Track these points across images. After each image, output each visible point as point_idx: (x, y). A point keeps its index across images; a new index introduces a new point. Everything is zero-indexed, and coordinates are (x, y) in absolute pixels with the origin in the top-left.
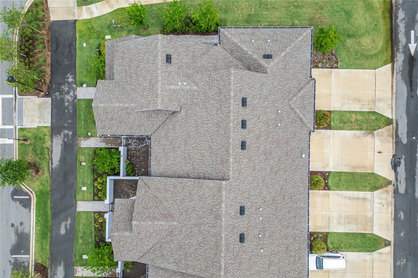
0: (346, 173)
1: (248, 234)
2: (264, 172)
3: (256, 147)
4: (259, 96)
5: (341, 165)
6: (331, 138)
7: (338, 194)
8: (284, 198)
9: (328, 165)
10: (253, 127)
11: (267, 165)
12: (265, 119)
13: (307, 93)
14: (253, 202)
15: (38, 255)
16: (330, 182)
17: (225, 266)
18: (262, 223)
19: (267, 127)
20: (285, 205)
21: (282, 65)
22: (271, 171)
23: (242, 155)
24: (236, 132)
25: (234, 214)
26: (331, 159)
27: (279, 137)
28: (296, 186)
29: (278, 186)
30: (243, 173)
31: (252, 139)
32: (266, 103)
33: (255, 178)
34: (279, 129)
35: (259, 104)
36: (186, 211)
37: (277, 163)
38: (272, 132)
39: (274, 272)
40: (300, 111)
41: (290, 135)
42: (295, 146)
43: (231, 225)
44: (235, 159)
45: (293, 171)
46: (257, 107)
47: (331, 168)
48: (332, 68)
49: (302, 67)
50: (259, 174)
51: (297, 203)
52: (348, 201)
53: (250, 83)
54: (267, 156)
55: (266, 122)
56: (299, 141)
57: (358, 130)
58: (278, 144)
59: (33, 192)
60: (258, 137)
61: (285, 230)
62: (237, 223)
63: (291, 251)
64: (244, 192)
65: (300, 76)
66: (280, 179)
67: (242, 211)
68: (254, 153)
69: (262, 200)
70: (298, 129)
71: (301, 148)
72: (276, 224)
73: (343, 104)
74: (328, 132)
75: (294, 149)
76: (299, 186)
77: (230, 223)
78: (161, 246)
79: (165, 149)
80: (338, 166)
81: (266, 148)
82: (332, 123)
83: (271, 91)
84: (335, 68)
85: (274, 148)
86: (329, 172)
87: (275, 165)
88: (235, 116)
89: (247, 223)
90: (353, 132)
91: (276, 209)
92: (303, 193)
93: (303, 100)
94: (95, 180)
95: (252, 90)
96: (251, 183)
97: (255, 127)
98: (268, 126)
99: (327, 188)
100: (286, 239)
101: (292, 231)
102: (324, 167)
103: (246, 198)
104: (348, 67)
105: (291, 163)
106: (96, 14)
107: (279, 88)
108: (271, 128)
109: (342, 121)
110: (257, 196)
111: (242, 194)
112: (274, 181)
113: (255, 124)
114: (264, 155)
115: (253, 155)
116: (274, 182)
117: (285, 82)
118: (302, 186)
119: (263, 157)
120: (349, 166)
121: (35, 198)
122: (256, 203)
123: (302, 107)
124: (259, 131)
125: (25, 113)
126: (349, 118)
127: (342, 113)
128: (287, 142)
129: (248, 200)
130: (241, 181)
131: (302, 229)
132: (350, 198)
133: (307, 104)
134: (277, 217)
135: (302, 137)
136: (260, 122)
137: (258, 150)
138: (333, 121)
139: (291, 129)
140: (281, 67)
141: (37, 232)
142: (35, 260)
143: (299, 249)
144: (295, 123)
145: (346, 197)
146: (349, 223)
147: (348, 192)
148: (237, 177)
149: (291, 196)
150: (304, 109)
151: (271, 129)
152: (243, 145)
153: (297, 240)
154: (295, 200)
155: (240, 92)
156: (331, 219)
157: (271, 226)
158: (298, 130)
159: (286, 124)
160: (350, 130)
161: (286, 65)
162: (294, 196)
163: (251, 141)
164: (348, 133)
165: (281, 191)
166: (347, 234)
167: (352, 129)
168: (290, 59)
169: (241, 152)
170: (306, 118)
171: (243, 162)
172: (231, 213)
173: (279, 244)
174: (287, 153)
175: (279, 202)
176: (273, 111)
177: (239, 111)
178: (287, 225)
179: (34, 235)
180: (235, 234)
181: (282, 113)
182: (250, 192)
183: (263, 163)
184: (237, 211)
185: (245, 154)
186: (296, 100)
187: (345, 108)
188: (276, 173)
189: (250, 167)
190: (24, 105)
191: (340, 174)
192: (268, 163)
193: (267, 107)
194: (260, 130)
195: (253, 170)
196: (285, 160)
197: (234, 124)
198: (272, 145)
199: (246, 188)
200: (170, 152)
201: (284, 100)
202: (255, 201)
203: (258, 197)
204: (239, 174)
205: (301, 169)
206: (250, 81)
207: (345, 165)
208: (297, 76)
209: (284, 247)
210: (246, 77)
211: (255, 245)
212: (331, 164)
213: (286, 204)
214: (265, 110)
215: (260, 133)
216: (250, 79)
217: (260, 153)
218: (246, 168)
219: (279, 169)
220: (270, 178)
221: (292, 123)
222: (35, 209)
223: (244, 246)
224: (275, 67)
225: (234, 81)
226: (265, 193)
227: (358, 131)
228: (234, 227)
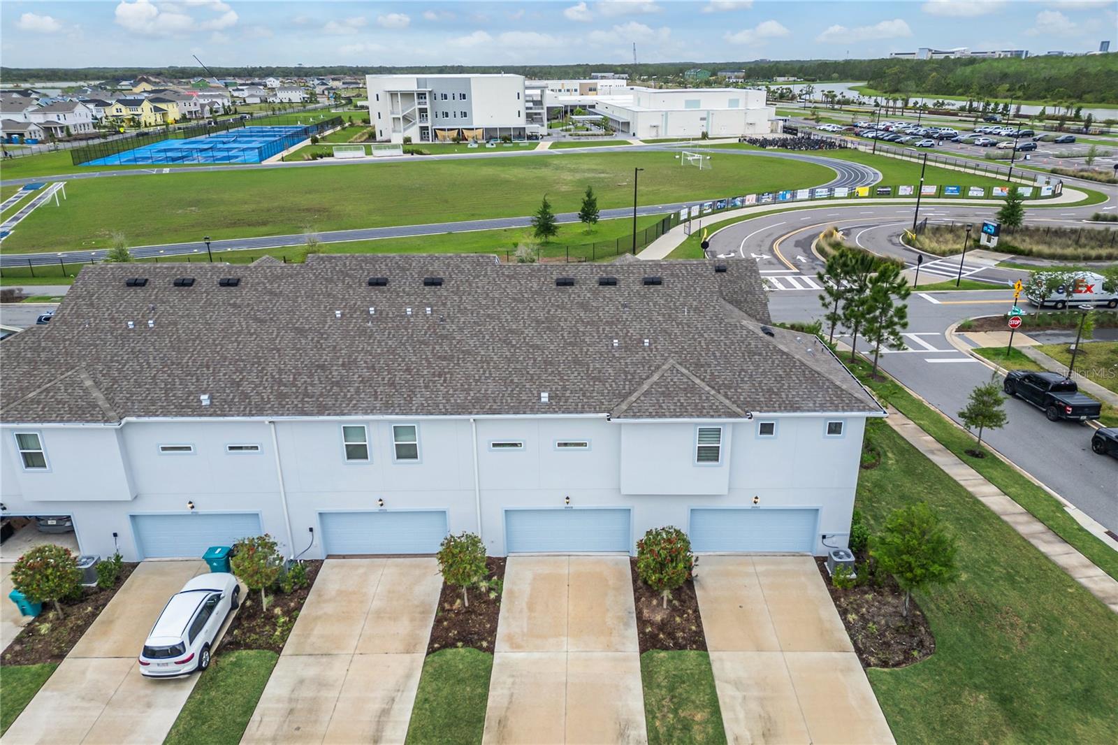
0: (484, 697)
1: (384, 292)
2: (509, 317)
3: (562, 302)
4: (671, 304)
5: (513, 683)
6: (610, 654)
7: (408, 676)
8: (445, 358)
9: (516, 646)
10: (604, 296)
11: (524, 323)
12: (625, 316)
13: (707, 398)
14: (446, 299)
16: (460, 655)
17: (335, 258)
18: (397, 316)
19: (607, 322)
20: (427, 359)
21: (756, 347)
22: (511, 331)
23: (546, 279)
24: (592, 270)
25: (431, 269)
26: (536, 655)
27: (589, 345)
28: (470, 385)
29: (475, 346)
30: (509, 283)
31: (579, 296)
32: (660, 318)
33: (496, 300)
34: (607, 345)
35: (654, 306)
37: (528, 344)
38: (598, 332)
39: (279, 339)
40: (656, 383)
41: (595, 369)
42: (568, 380)
43: (411, 265)
44: (539, 269)
45: (508, 378)
46: (648, 304)
47: (503, 654)
48: (859, 651)
49: (770, 390)
50: (505, 308)
51: (426, 387)
52: (376, 706)
53: (695, 290)
54: (543, 323)
55: (618, 320)
56: (581, 389)
57: (651, 728)
58: (570, 343)
60: (584, 306)
61: (365, 362)
62: (411, 274)
63: (311, 376)
64: (470, 285)
65: (746, 387)
66: (491, 348)
67: (434, 282)
68: (550, 299)
69: (449, 315)
70: (611, 386)
71: (563, 395)
72: (387, 344)
73: (737, 684)
74: (633, 647)
75: (562, 379)
76: (468, 391)
77: (414, 264)
80: (513, 676)
81: (563, 320)
82: (663, 654)
83: (689, 327)
84: (862, 660)
85: (562, 335)
86: (491, 650)
87: (525, 338)
88: (622, 268)
89: (407, 289)
90: (641, 719)
91: (422, 342)
92: (448, 400)
93: (685, 389)
95: (681, 294)
96: (488, 295)
97: (604, 300)
98: (610, 324)
99: (436, 645)
100: (343, 365)
101: (360, 376)
102: (510, 639)
103: (458, 288)
104: (886, 700)
105: (528, 373)
107: (700, 342)
108: (607, 328)
109: (675, 682)
110: (459, 307)
111: (467, 281)
112: (487, 337)
113: (611, 300)
114: (546, 318)
115: (547, 298)
116: (484, 337)
117: (718, 354)
118: (466, 399)
119: (541, 315)
120: (508, 708)
122: (444, 304)
123: (666, 386)
124: (597, 308)
126: (693, 702)
127: (705, 678)
128: (576, 362)
129: (452, 292)
130: (494, 279)
131: (354, 402)
132: (385, 712)
133: (679, 400)
134: (404, 344)
135: (593, 398)
136: (617, 309)
137: (558, 306)
138: (673, 658)
139: (610, 371)
140: (750, 344)
143: (306, 394)
144: (625, 380)
145: (393, 700)
146: (291, 711)
147: (411, 706)
148: (503, 274)
149: (446, 373)
150: (663, 393)
151: (604, 330)
152: (565, 283)
153: (331, 389)
154: (434, 382)
155: (672, 275)
156: (324, 660)
157: (386, 333)
158: (608, 385)
159: (621, 358)
160: (645, 705)
161: (760, 354)
162: (445, 381)
163: (575, 293)
164: (634, 701)
165: (463, 352)
167: (649, 712)
168: (777, 362)
169: (552, 278)
170: (642, 398)
171: (531, 282)
172: (432, 265)
173: (338, 348)
174: (551, 363)
175: (437, 347)
176: (646, 332)
177: (634, 274)
178: (377, 366)
180: (390, 271)
181: (644, 350)
182: (469, 294)
183: (529, 315)
184: (435, 274)
185: (547, 285)
186: (683, 375)
187: (725, 693)
188: (505, 341)
189: (521, 293)
191: (483, 677)
192: (529, 325)
193: (650, 319)
194: (601, 309)
195: (514, 299)
196: (535, 360)
197: (606, 266)
198: (570, 333)
199: (478, 287)
201: (676, 352)
202: (449, 303)
203: (456, 307)
204: (508, 276)
205: (510, 395)
206: (698, 289)
207: (512, 695)
208: (742, 380)
209: (326, 360)
210: (704, 283)
211: (355, 304)
212: (518, 656)
213: (429, 363)
214: (645, 317)
215: (594, 309)
216: (703, 288)
217: (549, 311)
218: (518, 288)
219: (513, 346)
220: (494, 329)
221: (626, 373)
223: (360, 285)
224: (745, 332)
225: (691, 265)
226: (462, 320)
227: (643, 732)
228: (403, 269)
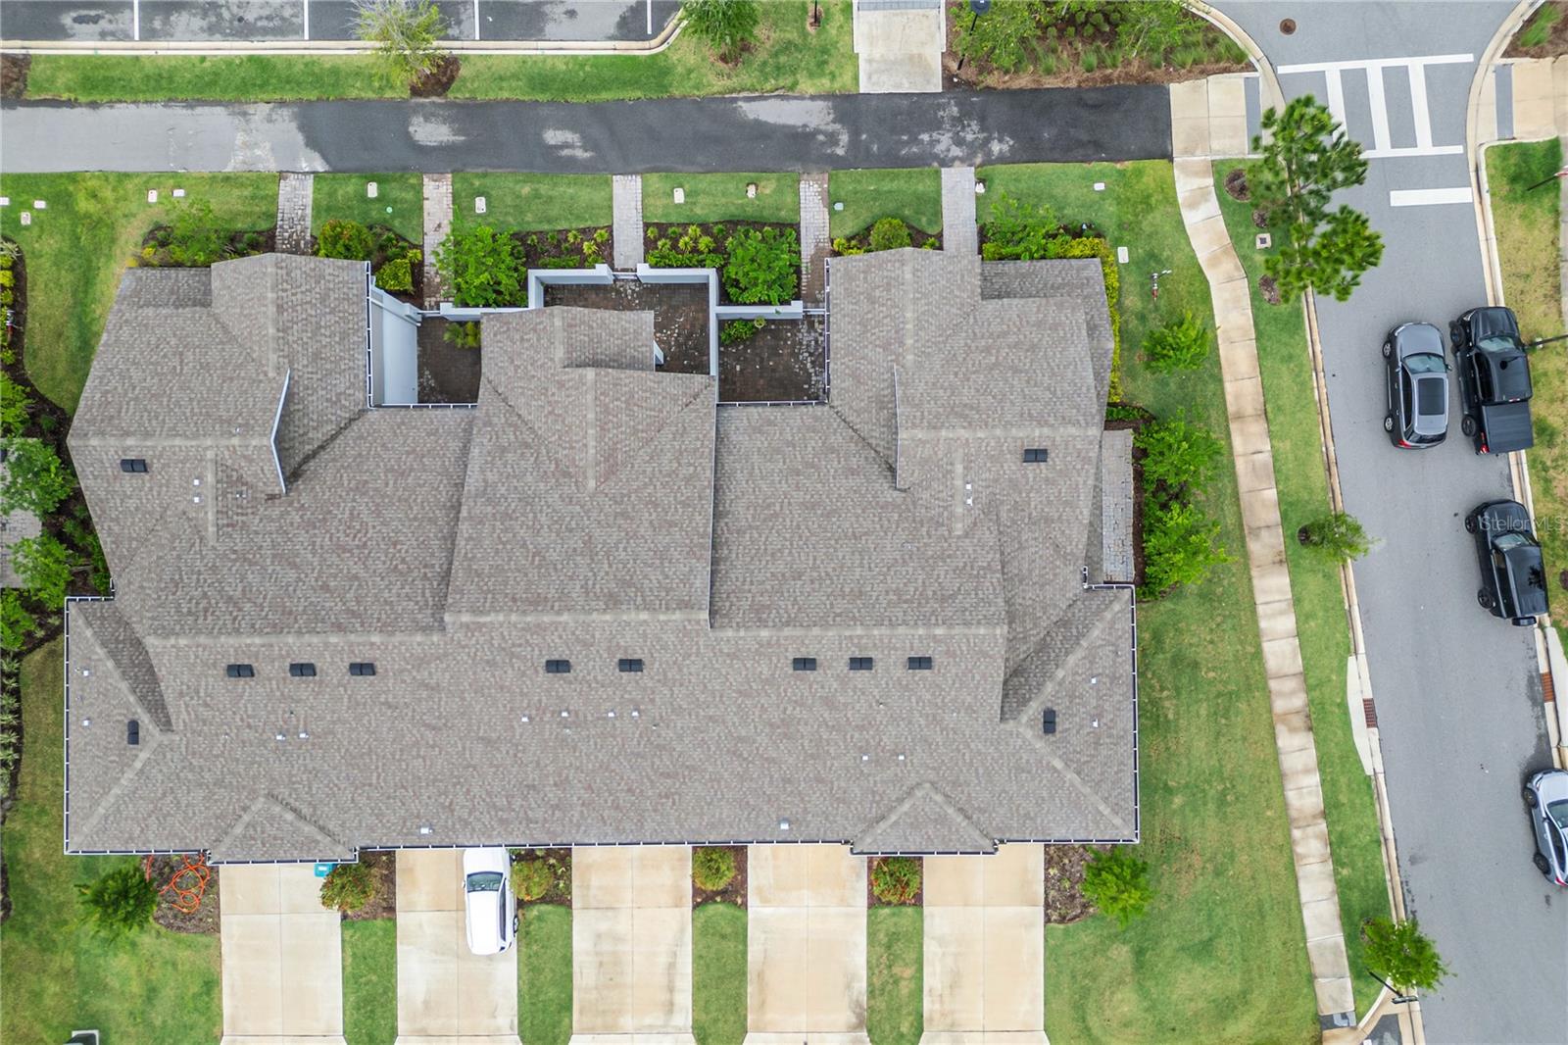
0: (745, 953)
1: (571, 683)
2: (736, 720)
3: (802, 696)
4: (939, 700)
5: (766, 939)
6: (843, 909)
7: (682, 930)
8: (668, 776)
9: (765, 901)
10: (855, 687)
11: (756, 727)
12: (879, 719)
13: (957, 830)
14: (653, 692)
15: (480, 65)
16: (718, 909)
17: (484, 625)
18: (598, 719)
19: (857, 726)
20: (649, 778)
21: (1028, 761)
22: (741, 739)
23: (779, 661)
24: (840, 644)
25: (622, 644)
26: (783, 910)
27: (833, 758)
28: (702, 808)
29: (700, 760)
30: (731, 666)
31: (822, 687)
32: (923, 722)
33: (718, 695)
34: (855, 758)
35: (917, 703)
36: (624, 515)
37: (762, 756)
38: (845, 739)
39: (467, 752)
40: (906, 813)
41: (839, 788)
42: (809, 802)
43: (593, 636)
44: (769, 643)
45: (742, 800)
46: (909, 699)
47: (757, 910)
48: (1047, 906)
49: (1027, 816)
50: (729, 706)
51: (655, 811)
52: (663, 960)
53: (973, 677)
54: (779, 727)
55: (870, 723)
56: (824, 812)
57: (870, 984)
58: (812, 756)
59: (665, 46)
60: (829, 702)
61: (580, 781)
62: (598, 651)
63: (525, 798)
64: (680, 670)
65: (1002, 811)
66: (719, 763)
67: (631, 665)
68: (785, 691)
69: (661, 717)
70: (856, 809)
71: (805, 820)
72: (596, 757)
73: (941, 941)
74: (862, 901)
75: (802, 799)
76: (702, 814)
77: (597, 636)
78: (527, 445)
79: (794, 447)
80: (765, 932)
81: (802, 723)
82: (887, 911)
83: (955, 733)
84: (1046, 915)
85: (802, 745)
86: (745, 905)
87: (757, 749)
88: (881, 640)
89: (599, 678)
90: (863, 973)
91: (638, 755)
92: (682, 826)
93: (936, 820)
94: (705, 228)
95: (954, 684)
96: (705, 687)
97: (855, 693)
98: (861, 728)
99: (699, 900)
100: (555, 785)
101: (579, 799)
102: (759, 890)
103: (665, 675)
104: (1051, 953)
105: (764, 793)
106: (1191, 218)
107: (964, 754)
108: (857, 735)
109: (893, 938)
110: (672, 704)
111: (675, 663)
112: (713, 749)
113: (863, 693)
114: (783, 720)
115: (782, 690)
116: (709, 749)
117: (981, 771)
118: (700, 824)
119: (775, 716)
120: (764, 963)
121: (647, 53)
122: (652, 701)
123: (916, 819)
124: (846, 705)
125: (897, 15)
126: (904, 960)
127: (916, 937)
128: (819, 780)
129: (659, 681)
130: (711, 662)
131: (583, 828)
132: (672, 966)
133: (927, 833)
134: (617, 757)
135: (836, 822)
136: (871, 706)
137: (796, 702)
138: (894, 914)
139: (857, 791)
140: (1021, 758)
141: (549, 62)
142: (467, 57)
143: (529, 821)
144: (873, 801)
145: (675, 954)
146: (601, 964)
147: (690, 960)
148: (721, 651)
149: (673, 794)
150: (912, 823)
151: (852, 738)
152: (805, 664)
153: (553, 813)
154: (662, 804)
155: (947, 652)
156: (610, 913)
157: (592, 743)
158: (853, 808)
159: (869, 775)
160: (868, 962)
161: (1029, 772)
162: (674, 803)
163: (818, 683)
164: (859, 958)
165: (687, 767)
166: (568, 961)
167: (870, 968)
168: (1044, 782)
169: (786, 658)
170: (889, 830)
171: (760, 665)
172: (623, 636)
173: (542, 764)
174: (789, 781)
175: (657, 762)
176: (903, 740)
177: (896, 649)
178: (594, 786)
179: (539, 52)
180: (568, 647)
181: (897, 765)
182: (681, 685)
183: (760, 716)
184: (630, 651)
185: (782, 669)
186: (936, 803)
187: (930, 948)
188: (734, 753)
189: (748, 683)
190: (921, 11)
191: (741, 936)
192: (762, 731)
193: (910, 722)
194: (850, 707)
195: (740, 692)
196: (771, 777)
197: (860, 637)
198: (811, 741)
199: (690, 674)
200: (784, 462)
201: (934, 769)
202: (657, 700)
203: (668, 706)
204: (728, 655)
205: (748, 819)
206: (977, 677)
207: (766, 951)
208: (1000, 803)
209: (534, 780)
210: (987, 667)
211: (540, 701)
212: (768, 911)
213: (652, 782)
214: (903, 719)
215: (842, 708)
216: (984, 676)
217: (785, 709)
218: (744, 673)
219: (745, 759)
220: (720, 737)
221: (874, 793)
222: (617, 53)
223: (537, 671)
224: (1020, 742)
225: (975, 636)
226: (679, 725)
227: (864, 984)
228: (586, 645)
